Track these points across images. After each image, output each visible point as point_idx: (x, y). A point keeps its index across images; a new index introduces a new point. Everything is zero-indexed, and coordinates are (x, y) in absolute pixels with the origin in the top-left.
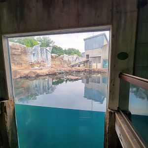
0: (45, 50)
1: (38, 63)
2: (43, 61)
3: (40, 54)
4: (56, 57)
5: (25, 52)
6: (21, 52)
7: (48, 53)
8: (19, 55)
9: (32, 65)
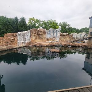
0: (55, 30)
1: (51, 39)
2: (54, 38)
3: (52, 33)
4: (66, 35)
5: (45, 33)
6: (43, 33)
7: (58, 32)
8: (42, 34)
9: (48, 40)
